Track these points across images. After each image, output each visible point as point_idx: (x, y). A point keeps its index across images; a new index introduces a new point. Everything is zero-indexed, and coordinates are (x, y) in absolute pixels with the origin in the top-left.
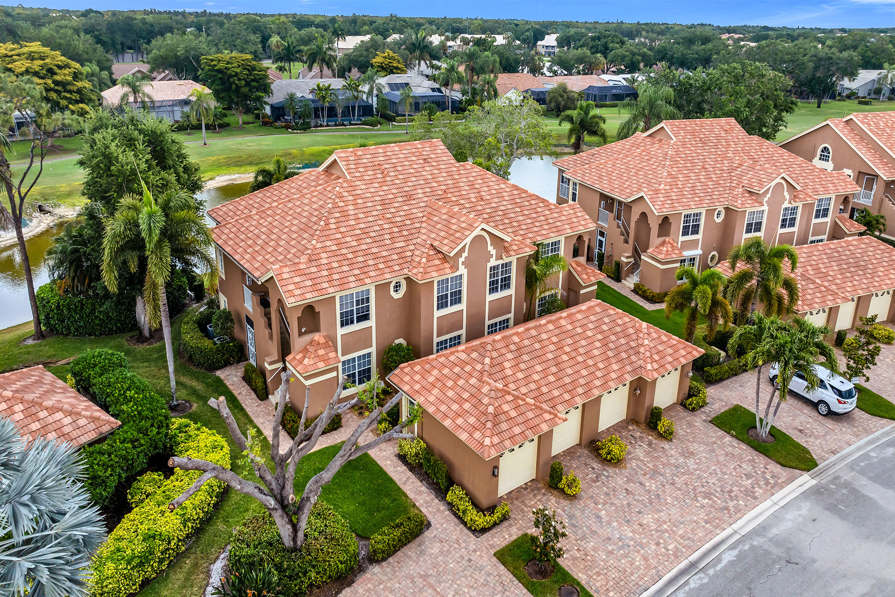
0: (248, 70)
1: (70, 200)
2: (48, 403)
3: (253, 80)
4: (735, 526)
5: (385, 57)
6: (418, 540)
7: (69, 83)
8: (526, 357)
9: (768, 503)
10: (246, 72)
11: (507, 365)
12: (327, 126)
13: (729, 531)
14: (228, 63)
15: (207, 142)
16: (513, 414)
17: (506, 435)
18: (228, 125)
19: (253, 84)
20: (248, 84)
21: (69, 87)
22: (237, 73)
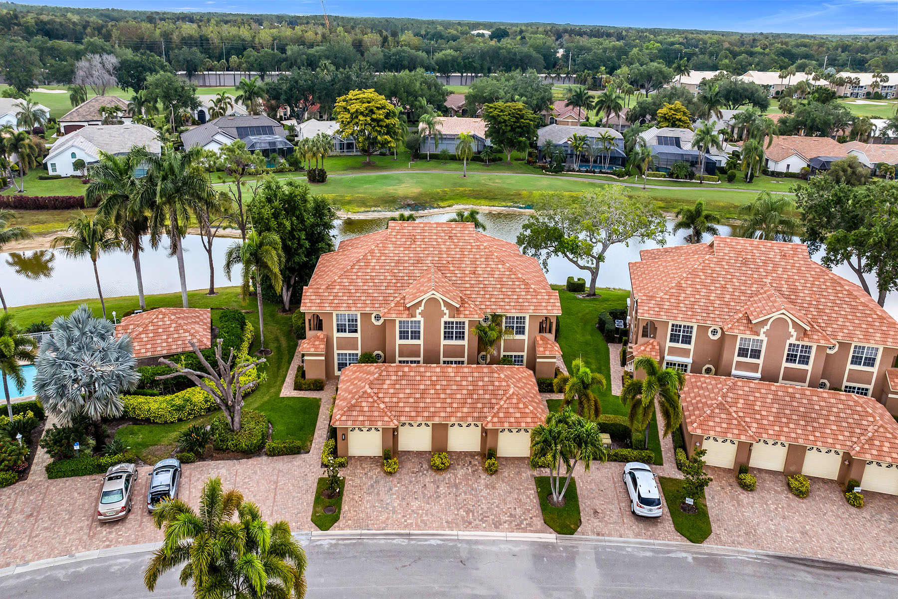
0: (517, 118)
1: (348, 207)
2: (185, 327)
3: (519, 127)
4: (460, 533)
5: (671, 109)
6: (293, 456)
7: (381, 120)
8: (404, 382)
9: (504, 534)
10: (514, 119)
11: (388, 382)
12: (579, 171)
13: (455, 532)
14: (502, 111)
15: (467, 174)
16: (366, 409)
17: (352, 418)
18: (500, 159)
19: (518, 130)
20: (513, 129)
21: (381, 123)
22: (505, 121)
